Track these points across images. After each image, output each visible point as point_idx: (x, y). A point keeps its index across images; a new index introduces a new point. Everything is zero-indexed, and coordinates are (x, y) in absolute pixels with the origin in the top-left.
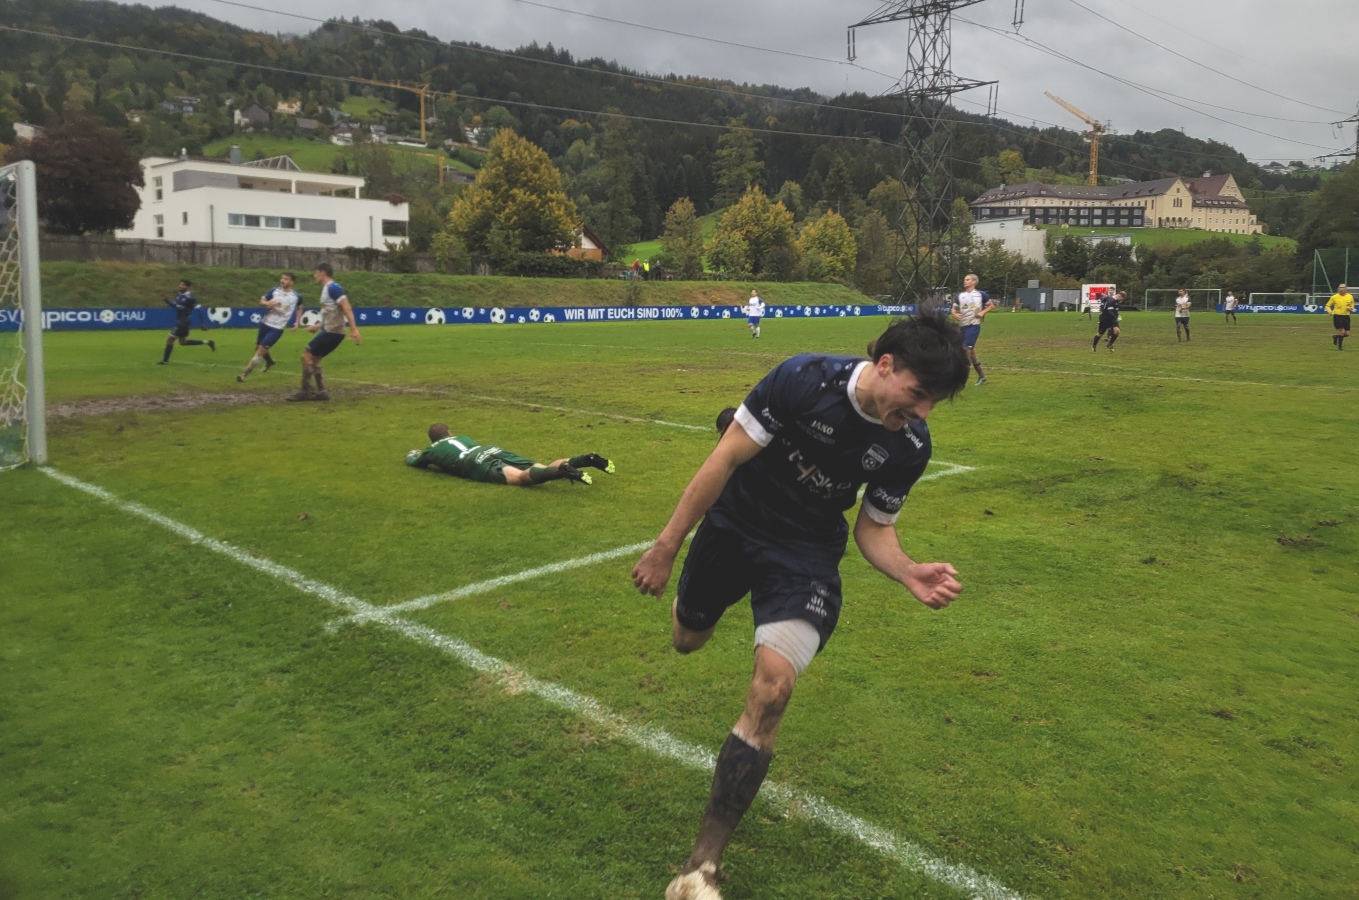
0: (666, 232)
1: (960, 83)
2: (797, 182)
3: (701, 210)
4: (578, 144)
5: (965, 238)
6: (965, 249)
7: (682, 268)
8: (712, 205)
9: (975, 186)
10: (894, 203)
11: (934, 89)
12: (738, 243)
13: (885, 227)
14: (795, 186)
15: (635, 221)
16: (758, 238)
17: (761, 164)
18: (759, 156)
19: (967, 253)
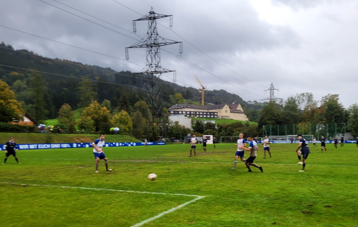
0: (60, 116)
1: (164, 70)
3: (73, 108)
5: (167, 121)
6: (167, 124)
7: (68, 130)
8: (77, 107)
9: (168, 104)
10: (144, 108)
11: (156, 72)
12: (90, 121)
13: (141, 116)
14: (108, 101)
15: (47, 112)
16: (97, 119)
17: (96, 93)
18: (95, 90)
19: (168, 125)
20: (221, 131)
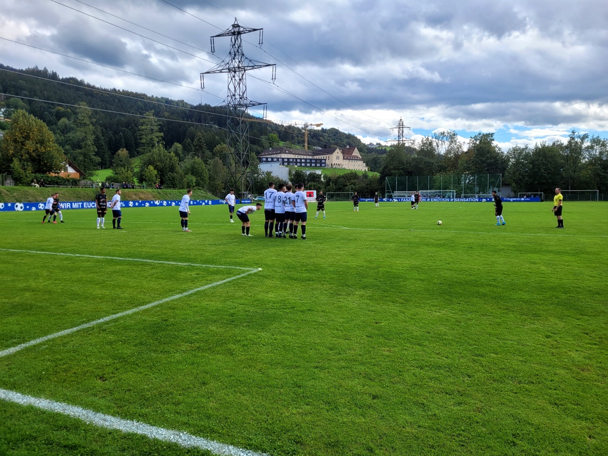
0: (114, 165)
1: (251, 103)
2: (180, 143)
3: (132, 155)
4: (64, 120)
5: (256, 171)
6: (256, 175)
8: (138, 153)
9: (259, 148)
10: (225, 155)
11: (240, 105)
12: (152, 171)
13: (221, 165)
14: (179, 145)
15: (98, 159)
17: (162, 134)
18: (161, 130)
19: (257, 177)
20: (329, 185)
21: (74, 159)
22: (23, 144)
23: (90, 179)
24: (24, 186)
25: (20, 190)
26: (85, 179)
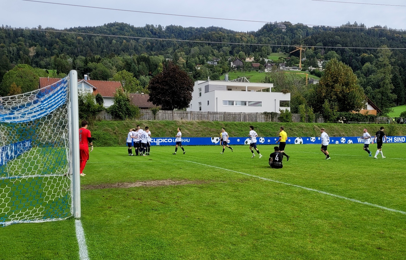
4: (367, 64)
21: (374, 98)
22: (333, 88)
23: (386, 116)
24: (331, 123)
25: (328, 126)
26: (382, 115)
